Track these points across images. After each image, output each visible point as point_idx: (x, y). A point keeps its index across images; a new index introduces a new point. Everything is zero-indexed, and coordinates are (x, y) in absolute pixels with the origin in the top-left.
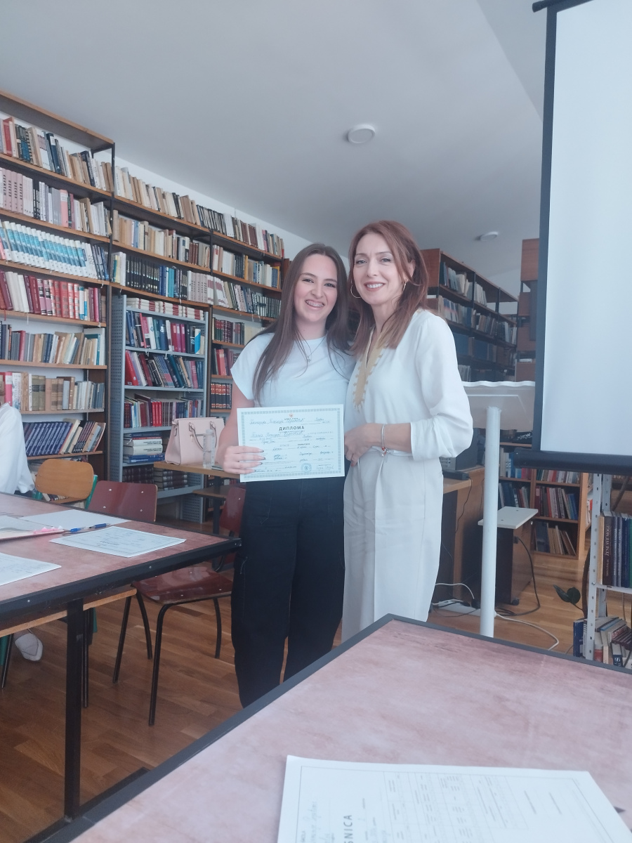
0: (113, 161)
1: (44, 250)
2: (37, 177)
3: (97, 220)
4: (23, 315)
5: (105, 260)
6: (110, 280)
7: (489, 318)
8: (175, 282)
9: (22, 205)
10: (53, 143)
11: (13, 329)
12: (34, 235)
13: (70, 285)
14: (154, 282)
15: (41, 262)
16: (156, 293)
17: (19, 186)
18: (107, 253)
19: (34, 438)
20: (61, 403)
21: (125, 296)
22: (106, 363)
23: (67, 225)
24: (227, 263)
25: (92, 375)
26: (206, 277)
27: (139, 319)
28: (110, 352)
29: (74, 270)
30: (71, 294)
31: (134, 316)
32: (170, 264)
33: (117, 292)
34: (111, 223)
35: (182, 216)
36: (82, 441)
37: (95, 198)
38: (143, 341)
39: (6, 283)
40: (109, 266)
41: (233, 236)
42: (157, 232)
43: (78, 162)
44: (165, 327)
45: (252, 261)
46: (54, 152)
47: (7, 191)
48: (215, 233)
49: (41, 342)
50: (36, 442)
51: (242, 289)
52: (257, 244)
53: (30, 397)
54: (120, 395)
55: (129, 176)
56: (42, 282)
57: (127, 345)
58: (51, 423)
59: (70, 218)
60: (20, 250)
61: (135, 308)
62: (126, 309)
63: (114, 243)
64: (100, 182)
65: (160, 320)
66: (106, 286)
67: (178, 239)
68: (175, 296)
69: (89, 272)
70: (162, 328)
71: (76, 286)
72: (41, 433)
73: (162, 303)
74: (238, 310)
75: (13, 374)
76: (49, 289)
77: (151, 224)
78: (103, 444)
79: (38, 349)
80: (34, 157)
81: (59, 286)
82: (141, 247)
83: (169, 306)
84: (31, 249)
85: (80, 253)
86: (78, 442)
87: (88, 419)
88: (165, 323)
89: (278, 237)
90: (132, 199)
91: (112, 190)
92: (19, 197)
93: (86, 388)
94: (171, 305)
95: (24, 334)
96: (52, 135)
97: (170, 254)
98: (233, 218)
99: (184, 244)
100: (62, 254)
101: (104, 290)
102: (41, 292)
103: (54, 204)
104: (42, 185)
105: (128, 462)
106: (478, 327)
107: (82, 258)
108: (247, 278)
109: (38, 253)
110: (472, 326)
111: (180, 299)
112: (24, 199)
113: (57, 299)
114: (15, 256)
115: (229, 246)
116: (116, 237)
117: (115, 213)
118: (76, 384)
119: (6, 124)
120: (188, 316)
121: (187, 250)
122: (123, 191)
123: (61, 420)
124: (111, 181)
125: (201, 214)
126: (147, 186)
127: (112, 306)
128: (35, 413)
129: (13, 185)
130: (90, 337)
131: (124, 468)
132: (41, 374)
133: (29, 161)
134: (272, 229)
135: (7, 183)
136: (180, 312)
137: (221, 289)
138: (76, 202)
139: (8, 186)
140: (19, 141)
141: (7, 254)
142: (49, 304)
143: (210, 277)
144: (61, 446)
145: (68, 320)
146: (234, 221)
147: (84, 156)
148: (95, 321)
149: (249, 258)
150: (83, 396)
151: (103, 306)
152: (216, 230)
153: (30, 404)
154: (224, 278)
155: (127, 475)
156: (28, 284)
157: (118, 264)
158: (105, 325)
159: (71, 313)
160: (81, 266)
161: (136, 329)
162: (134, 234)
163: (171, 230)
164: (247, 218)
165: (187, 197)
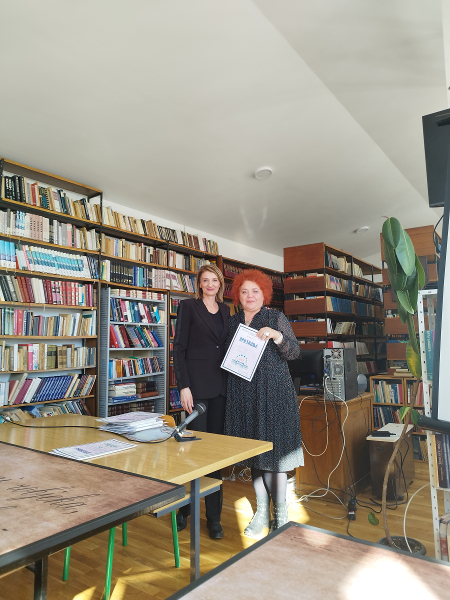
0: (101, 203)
1: (56, 263)
2: (52, 217)
3: (91, 240)
4: (41, 305)
5: (96, 266)
6: (100, 279)
7: (366, 287)
8: (143, 277)
9: (42, 236)
10: (62, 196)
11: (34, 315)
12: (50, 254)
13: (73, 284)
14: (129, 278)
15: (54, 270)
16: (130, 285)
17: (40, 224)
18: (97, 261)
19: (47, 388)
20: (66, 363)
21: (110, 288)
22: (97, 334)
23: (71, 246)
24: (178, 261)
25: (88, 342)
26: (165, 272)
27: (119, 302)
28: (99, 326)
29: (75, 274)
30: (73, 290)
31: (116, 301)
32: (140, 265)
33: (104, 286)
34: (100, 242)
35: (148, 234)
36: (80, 388)
37: (89, 227)
38: (122, 317)
39: (31, 285)
40: (99, 269)
41: (183, 244)
42: (131, 245)
43: (79, 206)
44: (138, 306)
45: (196, 259)
46: (63, 201)
47: (33, 227)
48: (170, 242)
49: (52, 322)
50: (48, 391)
51: (190, 278)
52: (199, 248)
53: (46, 360)
54: (106, 355)
55: (112, 211)
56: (54, 283)
57: (111, 321)
58: (58, 377)
59: (73, 241)
60: (40, 263)
61: (117, 296)
62: (110, 296)
63: (102, 254)
64: (93, 217)
65: (134, 302)
66: (96, 283)
67: (145, 248)
68: (143, 286)
69: (86, 274)
70: (136, 307)
71: (77, 284)
72: (51, 384)
73: (135, 291)
74: (188, 292)
75: (34, 345)
76: (59, 287)
77: (127, 240)
78: (95, 389)
79: (51, 326)
80: (50, 205)
81: (66, 285)
82: (120, 256)
83: (140, 293)
84: (48, 263)
85: (80, 263)
86: (77, 389)
87: (84, 373)
88: (137, 304)
89: (214, 242)
90: (114, 226)
91: (101, 221)
92: (40, 230)
93: (83, 352)
94: (141, 292)
95: (41, 318)
96: (62, 191)
97: (140, 258)
98: (182, 232)
99: (149, 252)
100: (68, 264)
101: (95, 286)
102: (53, 290)
103: (63, 234)
104: (55, 222)
105: (112, 401)
106: (358, 293)
107: (81, 266)
108: (193, 270)
109: (52, 265)
110: (353, 293)
111: (148, 288)
112: (44, 232)
113: (64, 293)
114: (37, 268)
115: (179, 250)
116: (103, 250)
117: (103, 235)
118: (76, 349)
119: (33, 187)
120: (153, 298)
121: (151, 255)
122: (108, 221)
123: (65, 374)
124: (100, 216)
125: (160, 231)
126: (124, 217)
127: (101, 296)
128: (48, 371)
129: (36, 223)
130: (85, 317)
131: (109, 406)
132: (54, 344)
133: (47, 208)
134: (210, 237)
135: (33, 222)
136: (147, 296)
137: (175, 279)
138: (77, 231)
139: (33, 224)
140: (41, 196)
141: (32, 267)
142: (59, 297)
143: (167, 272)
144: (66, 392)
145: (71, 307)
146: (183, 234)
147: (83, 202)
148: (89, 306)
149: (195, 256)
150: (80, 357)
151: (95, 295)
152: (171, 241)
153: (46, 365)
154: (177, 271)
155: (112, 411)
156: (45, 285)
157: (105, 268)
158: (96, 308)
159: (73, 302)
160: (80, 271)
161: (118, 309)
162: (115, 248)
163: (140, 243)
164: (191, 231)
165: (150, 221)
